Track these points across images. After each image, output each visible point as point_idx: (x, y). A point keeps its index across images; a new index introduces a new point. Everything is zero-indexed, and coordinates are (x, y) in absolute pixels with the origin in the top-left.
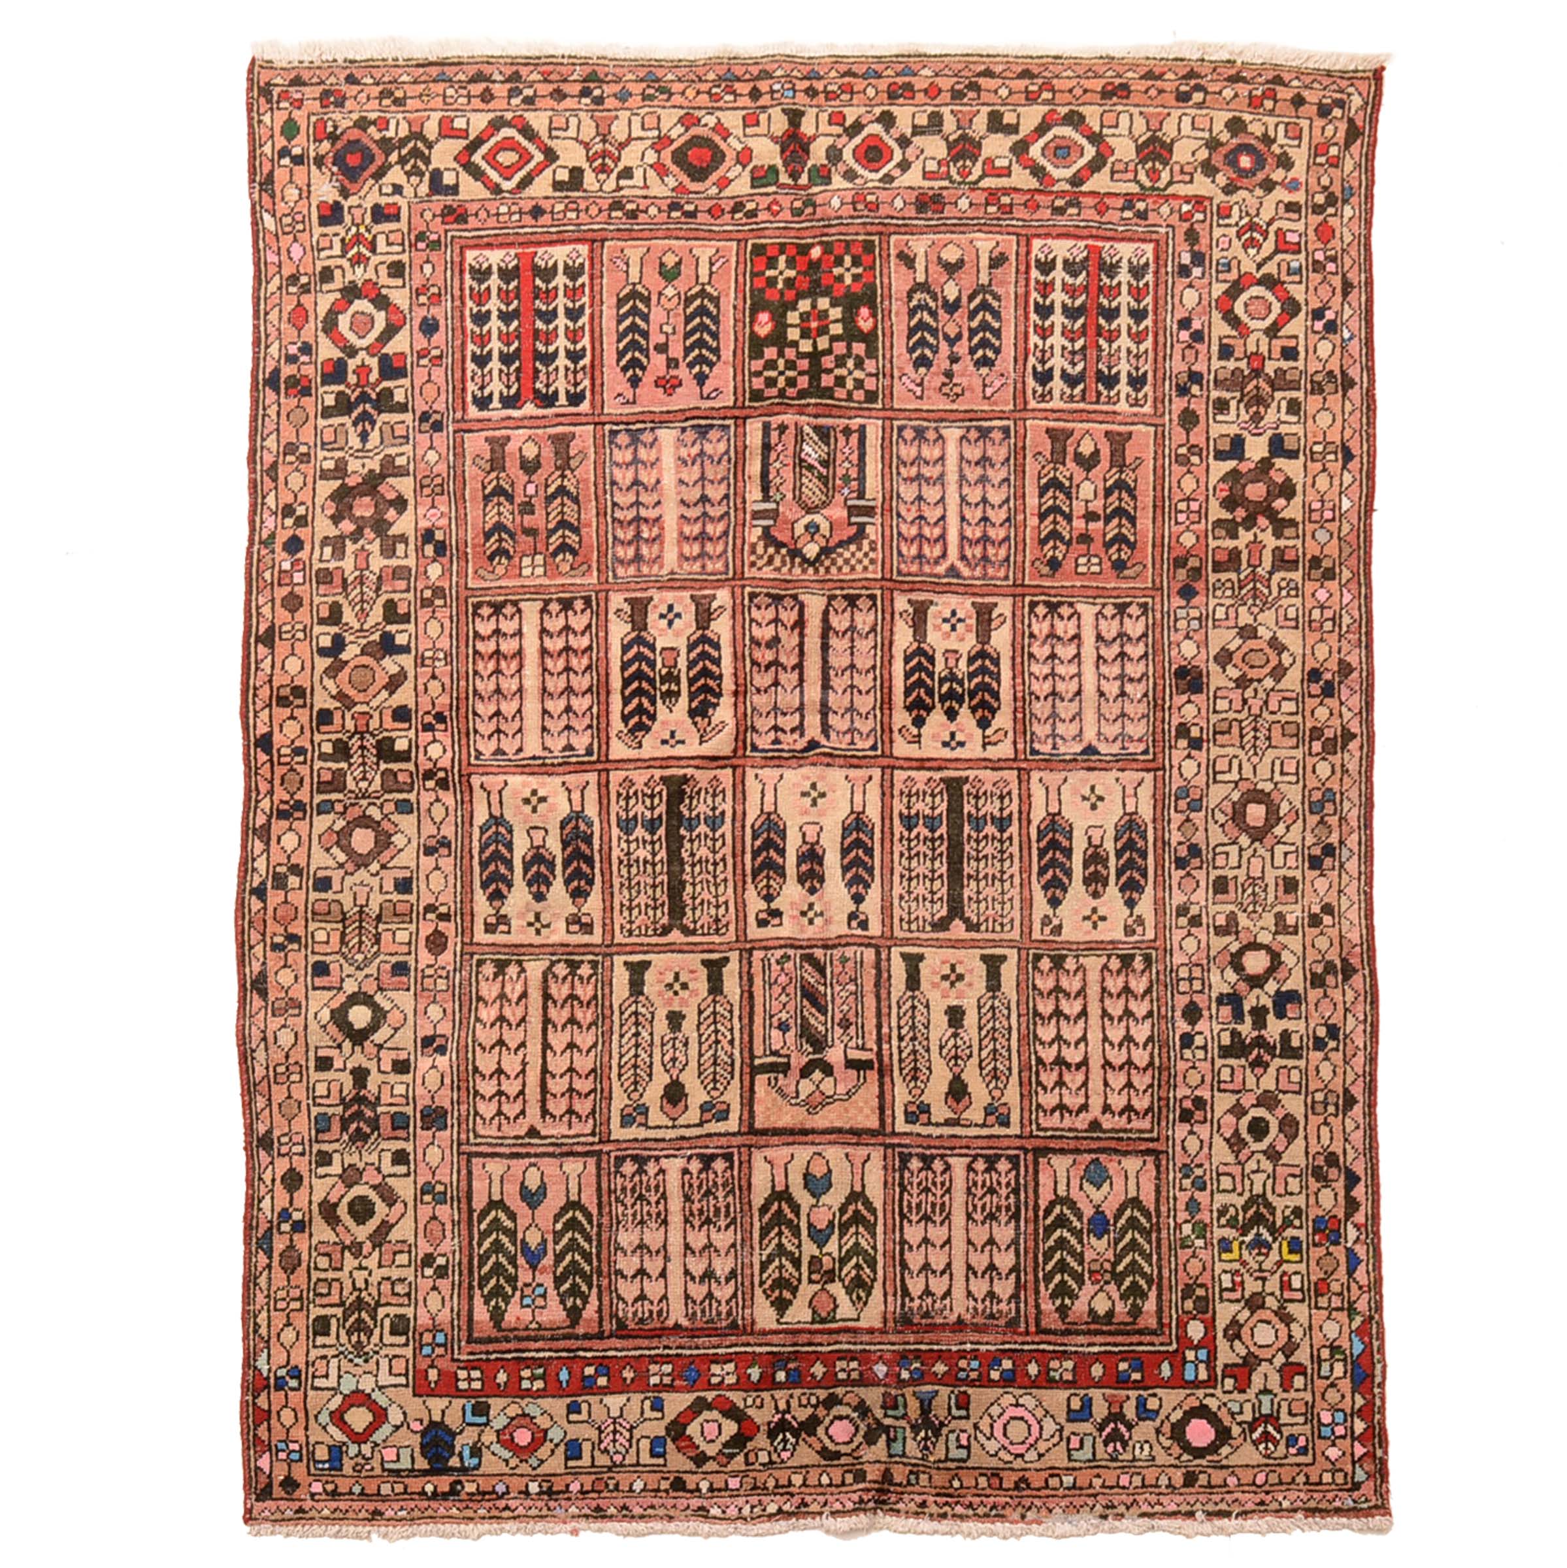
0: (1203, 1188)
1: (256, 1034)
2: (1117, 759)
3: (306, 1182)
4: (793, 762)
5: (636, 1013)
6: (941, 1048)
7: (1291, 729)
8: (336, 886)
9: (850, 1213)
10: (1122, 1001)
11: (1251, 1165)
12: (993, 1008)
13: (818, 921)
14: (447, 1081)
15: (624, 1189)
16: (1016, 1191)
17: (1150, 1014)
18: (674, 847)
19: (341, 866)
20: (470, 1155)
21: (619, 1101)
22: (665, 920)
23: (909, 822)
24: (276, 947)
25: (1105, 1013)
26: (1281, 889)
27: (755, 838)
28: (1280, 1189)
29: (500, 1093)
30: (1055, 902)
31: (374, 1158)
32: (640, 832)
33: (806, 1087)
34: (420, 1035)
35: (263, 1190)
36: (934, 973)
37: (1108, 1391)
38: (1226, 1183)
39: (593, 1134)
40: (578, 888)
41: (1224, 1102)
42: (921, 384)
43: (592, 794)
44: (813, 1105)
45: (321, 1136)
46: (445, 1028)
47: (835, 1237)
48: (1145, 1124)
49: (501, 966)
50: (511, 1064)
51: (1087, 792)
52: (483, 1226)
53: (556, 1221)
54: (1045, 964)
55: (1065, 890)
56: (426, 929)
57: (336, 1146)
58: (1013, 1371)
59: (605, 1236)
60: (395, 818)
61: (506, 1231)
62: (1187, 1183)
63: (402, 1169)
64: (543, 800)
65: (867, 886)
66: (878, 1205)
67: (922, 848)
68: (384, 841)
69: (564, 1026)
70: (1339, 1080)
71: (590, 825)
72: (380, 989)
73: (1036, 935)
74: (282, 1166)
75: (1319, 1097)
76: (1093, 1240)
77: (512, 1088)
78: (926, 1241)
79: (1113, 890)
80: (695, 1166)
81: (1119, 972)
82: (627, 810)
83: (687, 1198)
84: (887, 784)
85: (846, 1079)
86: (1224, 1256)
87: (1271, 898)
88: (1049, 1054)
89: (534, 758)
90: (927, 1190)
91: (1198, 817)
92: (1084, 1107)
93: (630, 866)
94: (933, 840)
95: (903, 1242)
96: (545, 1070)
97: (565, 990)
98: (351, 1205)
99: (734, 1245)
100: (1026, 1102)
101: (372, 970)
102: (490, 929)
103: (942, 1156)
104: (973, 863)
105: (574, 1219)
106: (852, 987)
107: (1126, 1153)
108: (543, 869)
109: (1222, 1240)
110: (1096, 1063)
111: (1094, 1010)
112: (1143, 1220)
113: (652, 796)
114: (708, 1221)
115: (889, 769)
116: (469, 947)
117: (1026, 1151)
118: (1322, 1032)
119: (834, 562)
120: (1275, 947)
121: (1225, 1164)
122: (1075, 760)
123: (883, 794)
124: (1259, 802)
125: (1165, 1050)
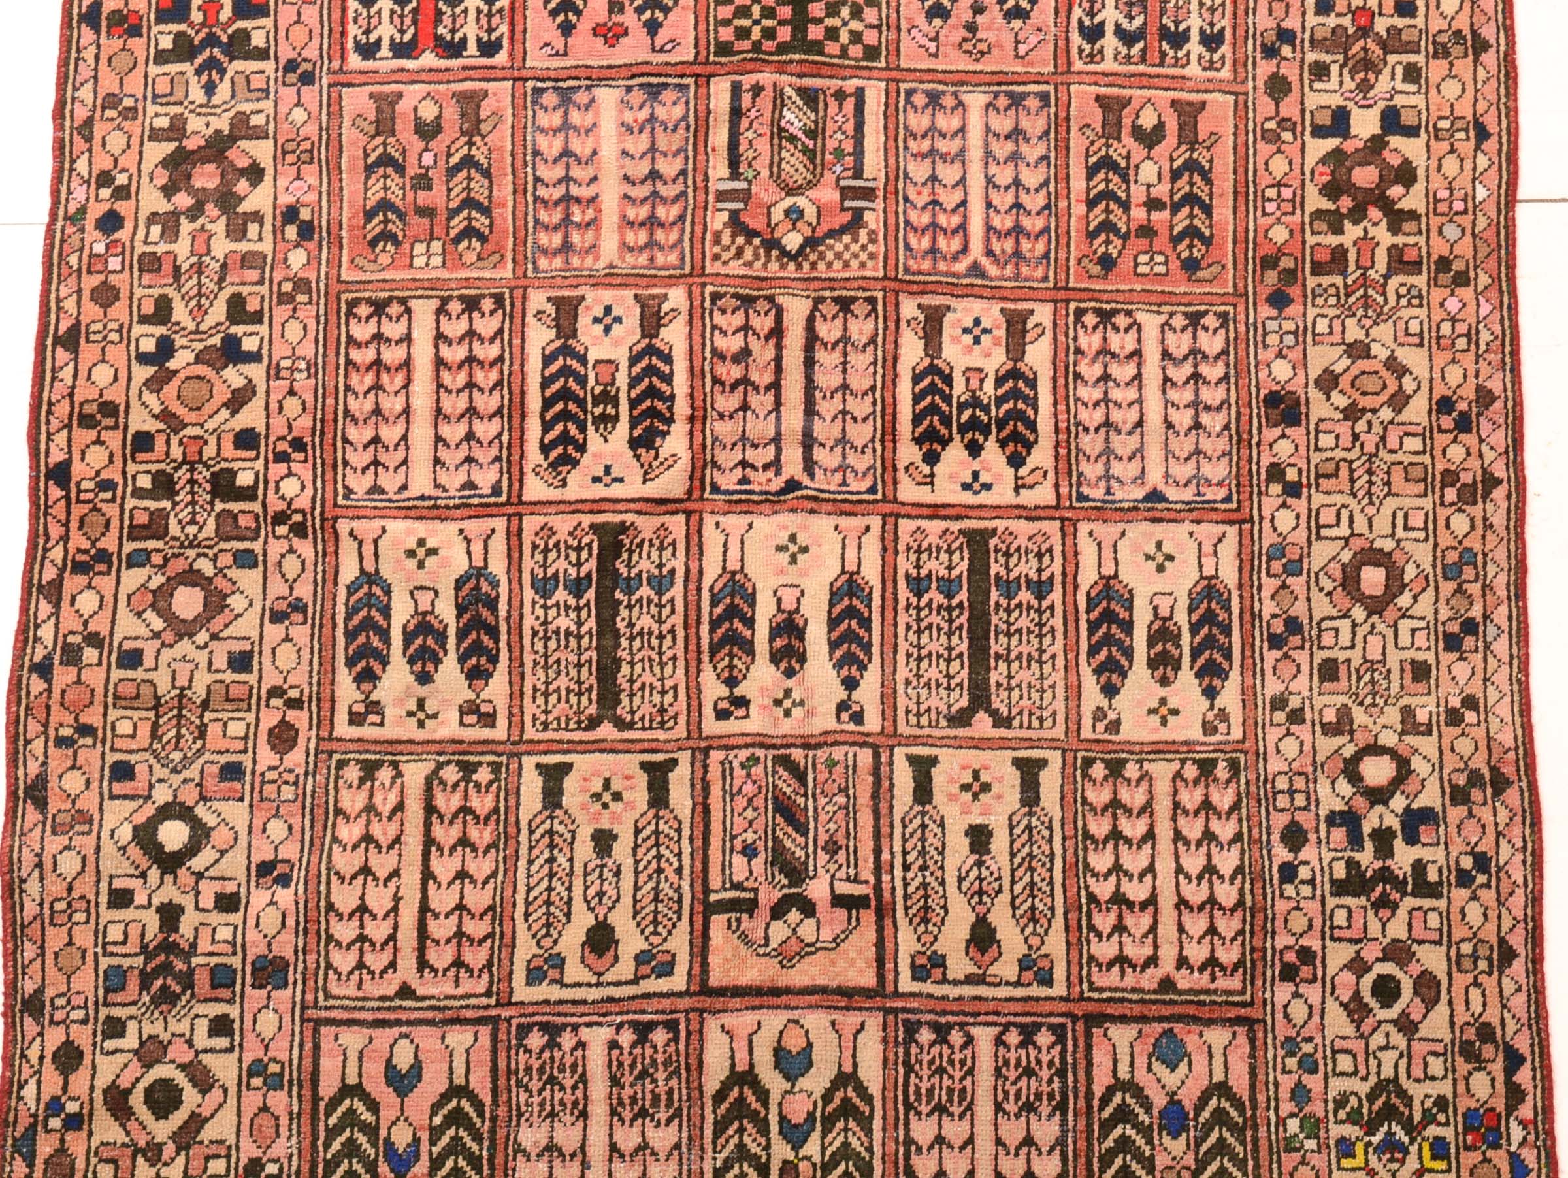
0: (1314, 1070)
1: (28, 858)
2: (1190, 507)
3: (87, 1060)
4: (766, 508)
5: (551, 832)
6: (961, 880)
7: (1417, 472)
8: (149, 661)
9: (837, 1101)
10: (1201, 820)
11: (1378, 1040)
12: (1029, 828)
13: (797, 712)
14: (290, 922)
15: (528, 1069)
16: (1061, 1073)
17: (1238, 837)
18: (606, 615)
19: (157, 635)
20: (318, 1023)
21: (525, 949)
22: (593, 710)
23: (918, 585)
24: (61, 742)
25: (1178, 836)
26: (1408, 676)
27: (714, 603)
28: (1417, 1072)
29: (362, 938)
30: (1110, 691)
31: (184, 1027)
32: (561, 595)
33: (779, 931)
34: (256, 859)
35: (26, 1071)
36: (951, 781)
38: (1345, 1063)
39: (488, 994)
40: (477, 666)
41: (1338, 955)
42: (935, 39)
43: (498, 545)
44: (787, 957)
45: (112, 997)
46: (289, 851)
47: (816, 1136)
48: (1235, 983)
49: (369, 770)
50: (379, 899)
51: (1151, 549)
52: (333, 1120)
53: (434, 1113)
54: (1098, 771)
55: (1124, 675)
56: (270, 719)
57: (132, 1010)
59: (501, 1134)
60: (233, 573)
61: (365, 1128)
62: (1292, 1063)
63: (222, 1042)
64: (433, 552)
65: (863, 667)
66: (875, 1090)
67: (935, 619)
68: (216, 603)
69: (453, 849)
70: (1492, 926)
71: (495, 584)
72: (203, 798)
73: (1087, 733)
74: (55, 1038)
75: (1466, 948)
76: (1167, 1140)
77: (378, 931)
78: (940, 1140)
79: (1186, 677)
80: (626, 1038)
81: (1196, 782)
82: (544, 566)
83: (615, 1081)
84: (889, 536)
85: (833, 921)
86: (1345, 1163)
87: (1395, 687)
88: (1104, 890)
89: (422, 498)
90: (941, 1071)
91: (1297, 583)
92: (1152, 961)
93: (547, 639)
94: (950, 609)
95: (909, 1142)
96: (424, 908)
97: (456, 801)
98: (149, 1092)
99: (677, 1146)
100: (1074, 954)
101: (193, 772)
102: (355, 719)
103: (962, 1025)
104: (1003, 640)
105: (458, 1110)
106: (841, 799)
107: (1209, 1022)
108: (430, 642)
109: (1342, 1141)
110: (1167, 901)
111: (1164, 832)
112: (1234, 1113)
113: (579, 549)
114: (643, 1113)
115: (891, 518)
116: (326, 742)
117: (1074, 1018)
118: (1467, 863)
119: (822, 256)
120: (1403, 750)
121: (1343, 1038)
122: (1136, 508)
123: (885, 549)
124: (1378, 565)
125: (1259, 885)
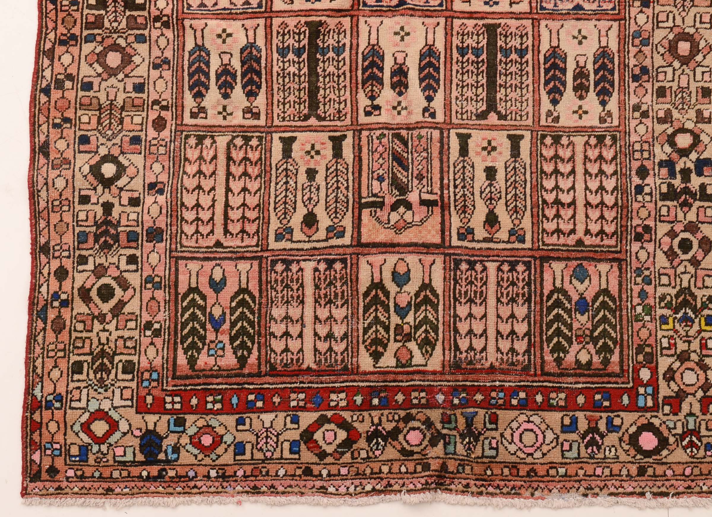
0: (650, 283)
1: (41, 181)
2: (595, 13)
3: (70, 275)
4: (390, 14)
5: (286, 169)
6: (481, 193)
8: (96, 88)
9: (422, 297)
10: (597, 165)
11: (681, 269)
12: (514, 168)
13: (404, 112)
14: (164, 211)
15: (276, 281)
16: (529, 284)
17: (615, 173)
18: (313, 65)
19: (99, 75)
20: (178, 258)
21: (274, 225)
22: (306, 111)
23: (462, 51)
24: (55, 126)
25: (586, 172)
26: (700, 95)
27: (364, 60)
28: (700, 284)
29: (198, 219)
30: (555, 102)
31: (115, 260)
32: (291, 56)
33: (394, 217)
34: (147, 181)
35: (42, 280)
36: (477, 145)
37: (588, 413)
38: (665, 280)
39: (257, 245)
40: (251, 90)
41: (663, 229)
43: (261, 32)
44: (398, 229)
45: (81, 246)
46: (164, 178)
47: (412, 313)
48: (613, 242)
49: (200, 139)
50: (205, 201)
51: (576, 33)
52: (185, 304)
53: (232, 300)
54: (548, 141)
55: (561, 95)
56: (153, 115)
57: (91, 252)
58: (526, 399)
59: (263, 311)
60: (135, 45)
61: (200, 307)
62: (639, 280)
63: (133, 267)
64: (230, 35)
65: (435, 91)
66: (440, 291)
67: (471, 68)
68: (127, 60)
69: (240, 177)
71: (259, 51)
72: (122, 153)
73: (543, 122)
74: (55, 264)
76: (578, 316)
77: (205, 216)
78: (470, 315)
79: (592, 95)
80: (322, 266)
81: (596, 146)
82: (283, 42)
83: (317, 287)
84: (449, 28)
85: (421, 212)
86: (664, 327)
87: (693, 100)
88: (550, 198)
89: (224, 9)
90: (471, 283)
91: (647, 50)
92: (573, 231)
93: (284, 77)
94: (477, 63)
95: (456, 316)
96: (227, 205)
97: (241, 155)
98: (99, 290)
99: (346, 317)
100: (536, 228)
101: (117, 140)
102: (194, 115)
103: (481, 261)
104: (503, 77)
105: (243, 299)
106: (424, 154)
107: (600, 261)
108: (229, 78)
109: (662, 317)
110: (580, 203)
111: (580, 170)
112: (611, 303)
113: (299, 34)
114: (330, 302)
115: (450, 19)
116: (180, 128)
117: (535, 258)
120: (696, 131)
121: (664, 268)
122: (569, 13)
123: (446, 34)
124: (686, 41)
125: (625, 195)
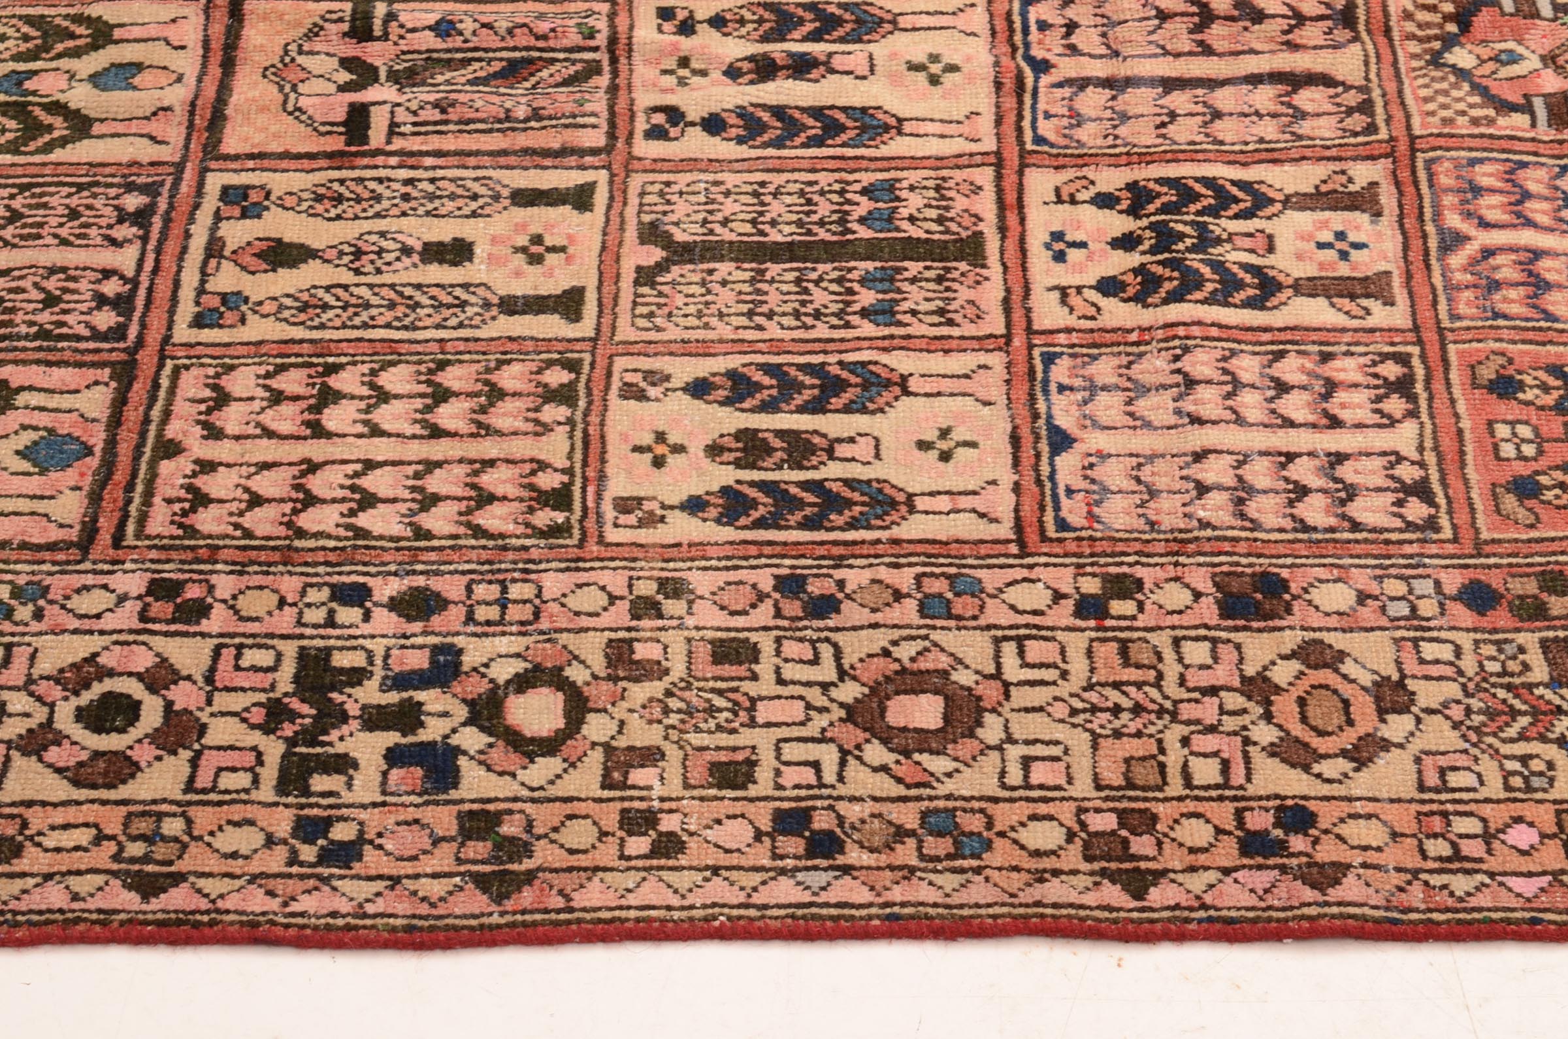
2: (1045, 481)
4: (1002, 48)
6: (382, 234)
7: (1145, 774)
9: (48, 118)
10: (459, 491)
12: (463, 304)
13: (668, 80)
16: (42, 335)
17: (423, 534)
23: (881, 190)
25: (431, 466)
26: (723, 757)
30: (698, 388)
33: (320, 63)
36: (548, 226)
41: (186, 653)
44: (281, 70)
51: (960, 434)
55: (726, 403)
65: (741, 140)
66: (57, 156)
67: (824, 209)
70: (213, 864)
73: (623, 363)
75: (173, 827)
79: (723, 476)
81: (529, 486)
84: (963, 160)
85: (328, 108)
87: (700, 739)
88: (346, 381)
90: (73, 216)
91: (905, 611)
92: (214, 433)
94: (842, 222)
100: (240, 350)
103: (143, 236)
104: (789, 276)
107: (94, 497)
110: (316, 450)
111: (442, 449)
115: (995, 161)
117: (132, 350)
118: (342, 832)
119: (1439, 81)
120: (571, 748)
121: (33, 657)
122: (1036, 416)
123: (942, 158)
124: (946, 718)
125: (332, 557)
